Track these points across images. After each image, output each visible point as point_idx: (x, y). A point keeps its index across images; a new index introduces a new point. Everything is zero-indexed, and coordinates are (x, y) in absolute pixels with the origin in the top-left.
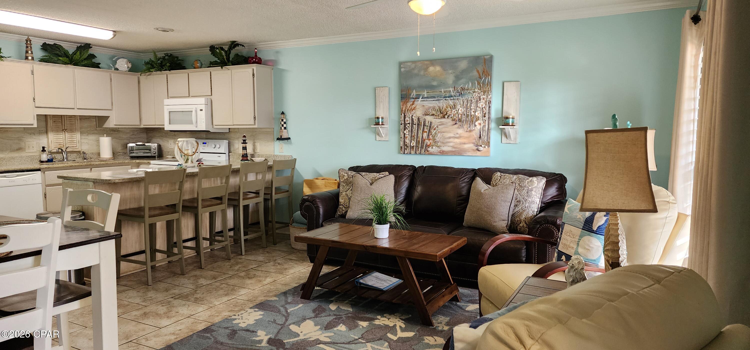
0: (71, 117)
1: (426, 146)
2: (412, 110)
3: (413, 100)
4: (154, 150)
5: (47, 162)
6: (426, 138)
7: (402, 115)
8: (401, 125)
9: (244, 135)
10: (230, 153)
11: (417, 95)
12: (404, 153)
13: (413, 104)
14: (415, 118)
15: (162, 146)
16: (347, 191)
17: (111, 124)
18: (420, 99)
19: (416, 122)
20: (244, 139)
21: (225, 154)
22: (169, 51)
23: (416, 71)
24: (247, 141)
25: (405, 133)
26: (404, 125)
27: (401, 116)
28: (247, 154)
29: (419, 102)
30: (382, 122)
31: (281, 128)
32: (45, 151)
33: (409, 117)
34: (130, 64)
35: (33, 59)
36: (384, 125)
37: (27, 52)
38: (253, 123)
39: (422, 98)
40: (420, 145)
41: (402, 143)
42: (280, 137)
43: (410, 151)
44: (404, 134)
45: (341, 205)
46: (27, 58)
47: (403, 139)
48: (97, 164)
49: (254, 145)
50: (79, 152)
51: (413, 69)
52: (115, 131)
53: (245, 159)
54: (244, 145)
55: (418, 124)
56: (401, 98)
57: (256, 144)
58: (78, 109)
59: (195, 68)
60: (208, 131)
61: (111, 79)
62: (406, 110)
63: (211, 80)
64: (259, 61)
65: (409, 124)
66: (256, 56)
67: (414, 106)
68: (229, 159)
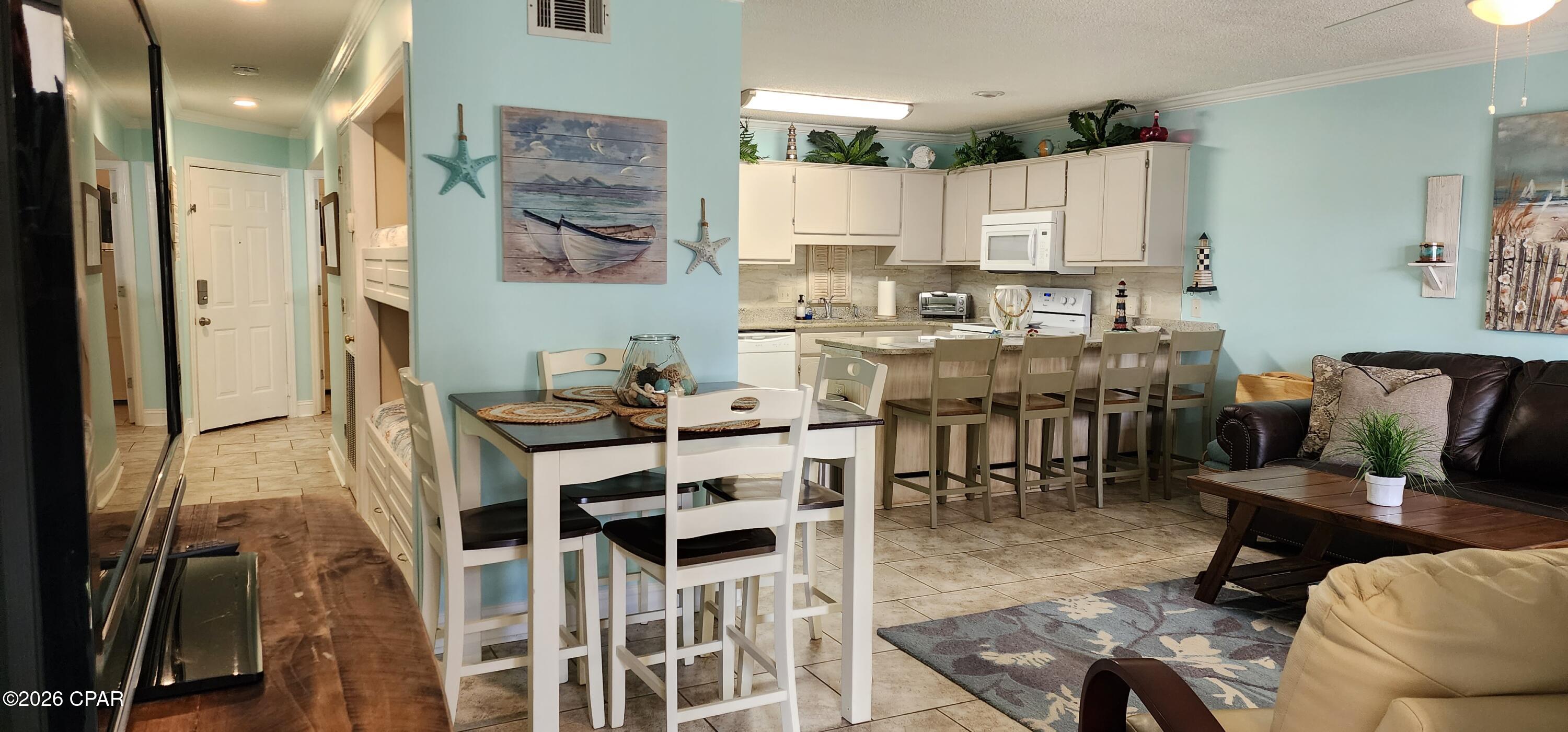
0: (840, 247)
1: (1557, 314)
2: (1524, 228)
3: (1528, 204)
4: (962, 306)
5: (804, 318)
6: (1560, 295)
7: (1494, 239)
8: (1491, 263)
9: (1123, 280)
10: (1093, 315)
11: (1540, 191)
12: (1495, 329)
13: (1526, 214)
14: (1530, 247)
15: (975, 299)
16: (1329, 404)
17: (896, 259)
18: (1548, 202)
19: (1531, 254)
20: (1121, 287)
21: (1084, 315)
22: (998, 127)
23: (1539, 137)
24: (1126, 293)
25: (1501, 281)
26: (1499, 262)
27: (1492, 241)
28: (1125, 317)
29: (1543, 209)
30: (1438, 255)
31: (1198, 266)
32: (803, 301)
33: (1513, 244)
34: (934, 154)
35: (796, 158)
36: (1444, 262)
37: (789, 148)
38: (1139, 257)
39: (1552, 200)
40: (1541, 311)
41: (1490, 305)
42: (1194, 286)
43: (1512, 323)
44: (1498, 284)
45: (1311, 432)
46: (788, 157)
47: (1494, 296)
48: (872, 325)
49: (1141, 301)
50: (848, 304)
51: (1533, 132)
52: (902, 271)
53: (1121, 326)
54: (1121, 300)
55: (1538, 261)
56: (1495, 199)
57: (1145, 298)
58: (851, 235)
59: (1040, 155)
60: (1055, 273)
61: (902, 184)
62: (1508, 227)
63: (1066, 177)
64: (1159, 134)
65: (1513, 259)
66: (1156, 124)
67: (1528, 218)
68: (1091, 326)
